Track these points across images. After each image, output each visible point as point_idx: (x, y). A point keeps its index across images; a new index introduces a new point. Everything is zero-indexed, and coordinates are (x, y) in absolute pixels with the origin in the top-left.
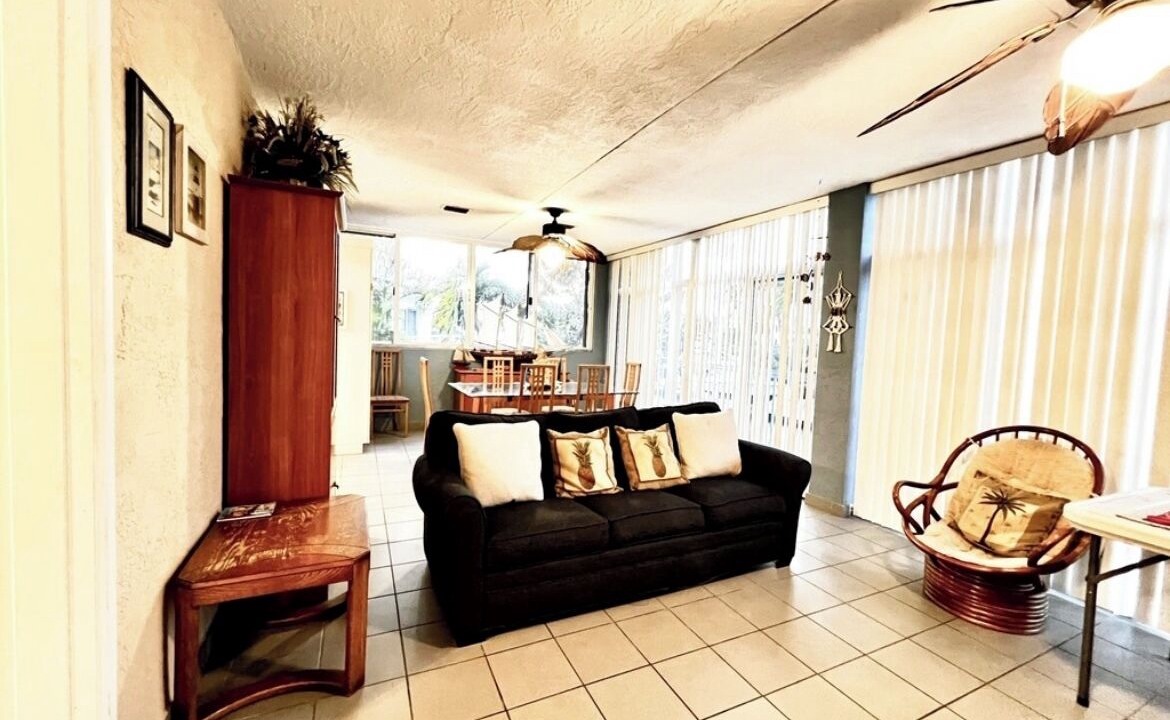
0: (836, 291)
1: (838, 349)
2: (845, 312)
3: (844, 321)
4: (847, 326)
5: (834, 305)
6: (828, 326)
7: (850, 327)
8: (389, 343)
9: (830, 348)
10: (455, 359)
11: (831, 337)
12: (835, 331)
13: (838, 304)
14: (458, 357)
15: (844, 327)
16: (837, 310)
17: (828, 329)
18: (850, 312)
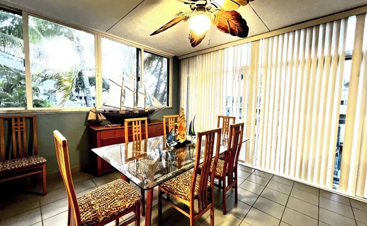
8: (23, 109)
10: (89, 118)
14: (92, 117)
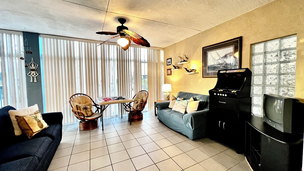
0: (32, 64)
1: (35, 81)
2: (36, 70)
3: (36, 73)
4: (38, 74)
5: (31, 68)
6: (29, 74)
7: (39, 75)
9: (31, 81)
11: (31, 78)
12: (33, 76)
13: (33, 67)
15: (36, 74)
16: (33, 69)
17: (30, 75)
18: (38, 70)
